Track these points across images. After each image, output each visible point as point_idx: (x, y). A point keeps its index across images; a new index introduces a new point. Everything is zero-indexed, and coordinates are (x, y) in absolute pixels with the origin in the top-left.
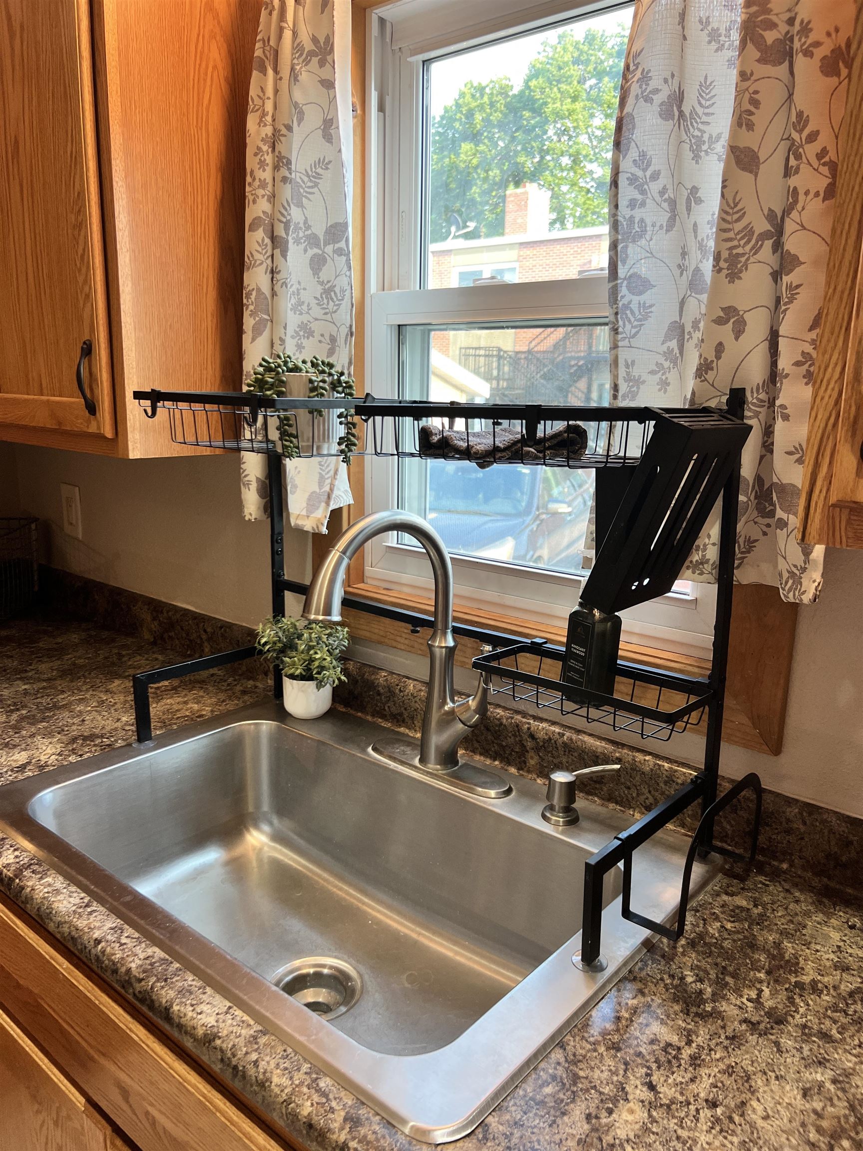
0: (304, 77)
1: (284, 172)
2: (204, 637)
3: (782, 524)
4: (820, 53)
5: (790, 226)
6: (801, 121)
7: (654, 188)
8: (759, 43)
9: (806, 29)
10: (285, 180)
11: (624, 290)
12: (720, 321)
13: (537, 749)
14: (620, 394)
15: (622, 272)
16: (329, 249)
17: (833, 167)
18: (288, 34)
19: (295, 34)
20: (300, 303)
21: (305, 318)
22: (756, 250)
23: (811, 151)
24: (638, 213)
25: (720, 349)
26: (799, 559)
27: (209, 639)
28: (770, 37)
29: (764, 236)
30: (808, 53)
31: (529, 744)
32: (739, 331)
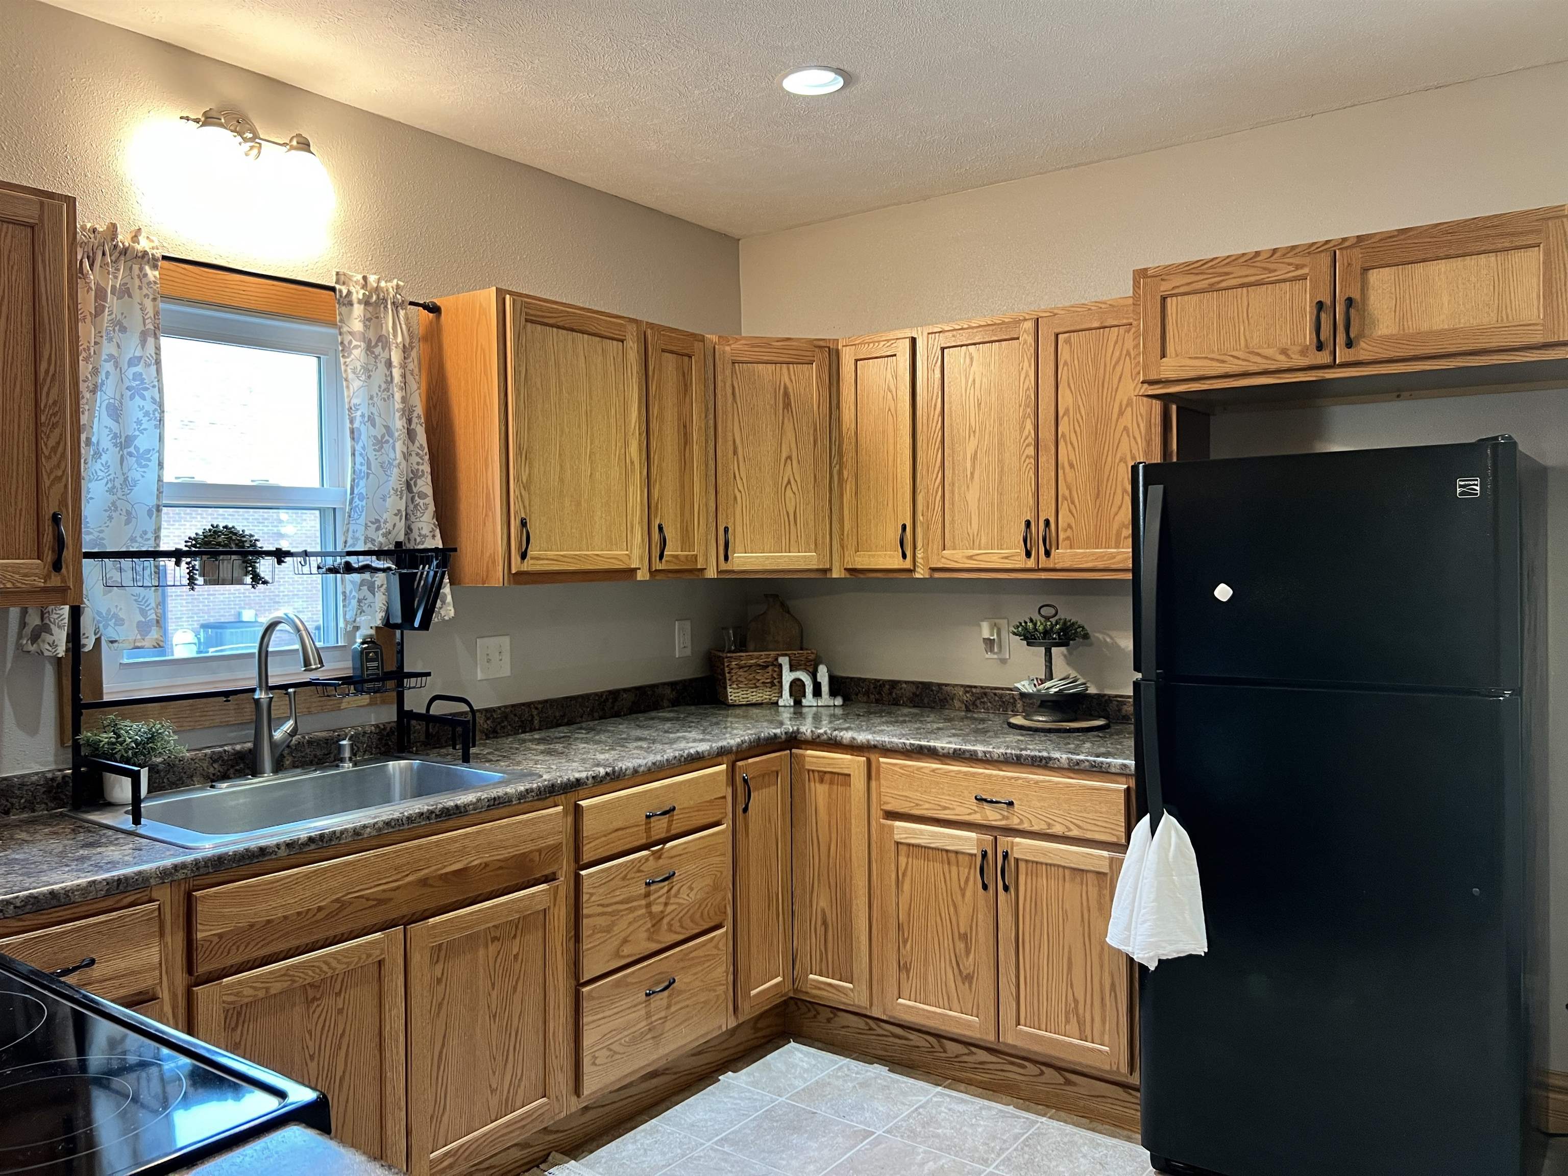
0: (114, 340)
14: (348, 545)
16: (125, 452)
18: (107, 310)
19: (111, 312)
20: (114, 487)
22: (406, 489)
26: (440, 604)
29: (406, 484)
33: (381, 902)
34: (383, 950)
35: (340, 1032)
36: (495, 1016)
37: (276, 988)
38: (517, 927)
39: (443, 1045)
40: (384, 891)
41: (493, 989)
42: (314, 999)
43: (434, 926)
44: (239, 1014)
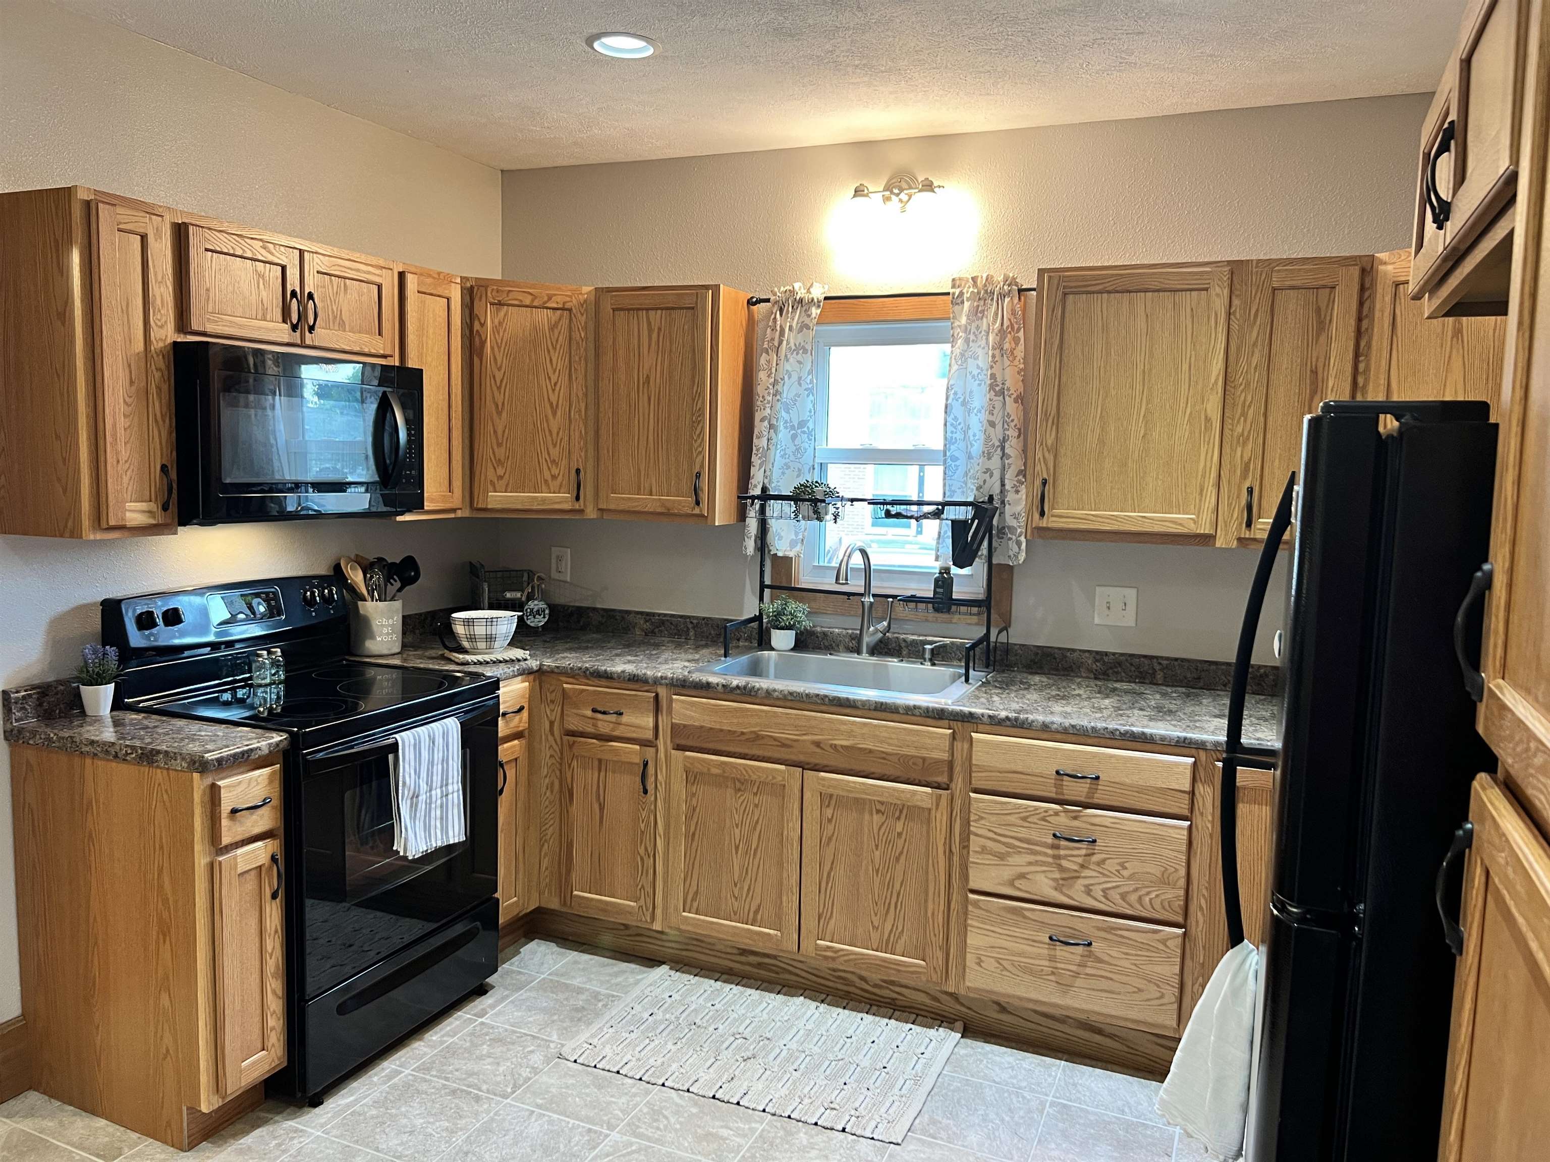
0: (791, 360)
1: (778, 397)
2: (690, 626)
3: (1010, 539)
4: (1013, 397)
5: (1007, 445)
6: (1009, 415)
7: (960, 427)
8: (994, 391)
9: (1008, 389)
10: (778, 400)
11: (949, 460)
12: (985, 473)
13: (907, 647)
15: (948, 454)
16: (799, 431)
17: (1019, 430)
18: (785, 342)
19: (788, 343)
20: (785, 454)
21: (787, 460)
22: (996, 451)
23: (1012, 424)
24: (954, 436)
25: (985, 481)
26: (1017, 550)
27: (694, 628)
28: (997, 389)
29: (998, 447)
30: (1010, 396)
31: (903, 645)
32: (991, 476)
33: (784, 745)
34: (784, 778)
35: (756, 818)
36: (877, 871)
37: (715, 771)
38: (901, 812)
39: (831, 868)
40: (787, 739)
41: (877, 849)
42: (739, 790)
43: (824, 779)
44: (695, 777)
